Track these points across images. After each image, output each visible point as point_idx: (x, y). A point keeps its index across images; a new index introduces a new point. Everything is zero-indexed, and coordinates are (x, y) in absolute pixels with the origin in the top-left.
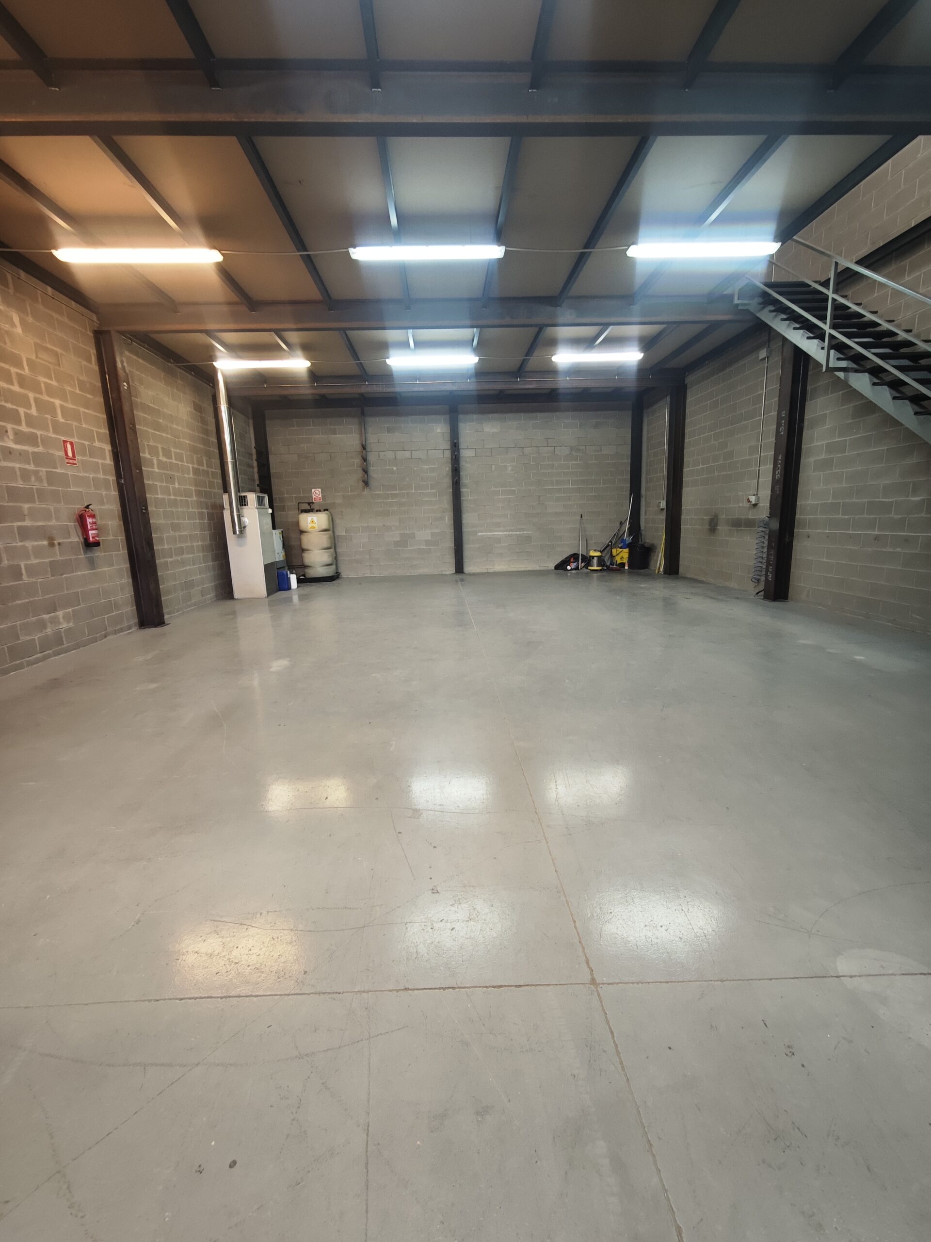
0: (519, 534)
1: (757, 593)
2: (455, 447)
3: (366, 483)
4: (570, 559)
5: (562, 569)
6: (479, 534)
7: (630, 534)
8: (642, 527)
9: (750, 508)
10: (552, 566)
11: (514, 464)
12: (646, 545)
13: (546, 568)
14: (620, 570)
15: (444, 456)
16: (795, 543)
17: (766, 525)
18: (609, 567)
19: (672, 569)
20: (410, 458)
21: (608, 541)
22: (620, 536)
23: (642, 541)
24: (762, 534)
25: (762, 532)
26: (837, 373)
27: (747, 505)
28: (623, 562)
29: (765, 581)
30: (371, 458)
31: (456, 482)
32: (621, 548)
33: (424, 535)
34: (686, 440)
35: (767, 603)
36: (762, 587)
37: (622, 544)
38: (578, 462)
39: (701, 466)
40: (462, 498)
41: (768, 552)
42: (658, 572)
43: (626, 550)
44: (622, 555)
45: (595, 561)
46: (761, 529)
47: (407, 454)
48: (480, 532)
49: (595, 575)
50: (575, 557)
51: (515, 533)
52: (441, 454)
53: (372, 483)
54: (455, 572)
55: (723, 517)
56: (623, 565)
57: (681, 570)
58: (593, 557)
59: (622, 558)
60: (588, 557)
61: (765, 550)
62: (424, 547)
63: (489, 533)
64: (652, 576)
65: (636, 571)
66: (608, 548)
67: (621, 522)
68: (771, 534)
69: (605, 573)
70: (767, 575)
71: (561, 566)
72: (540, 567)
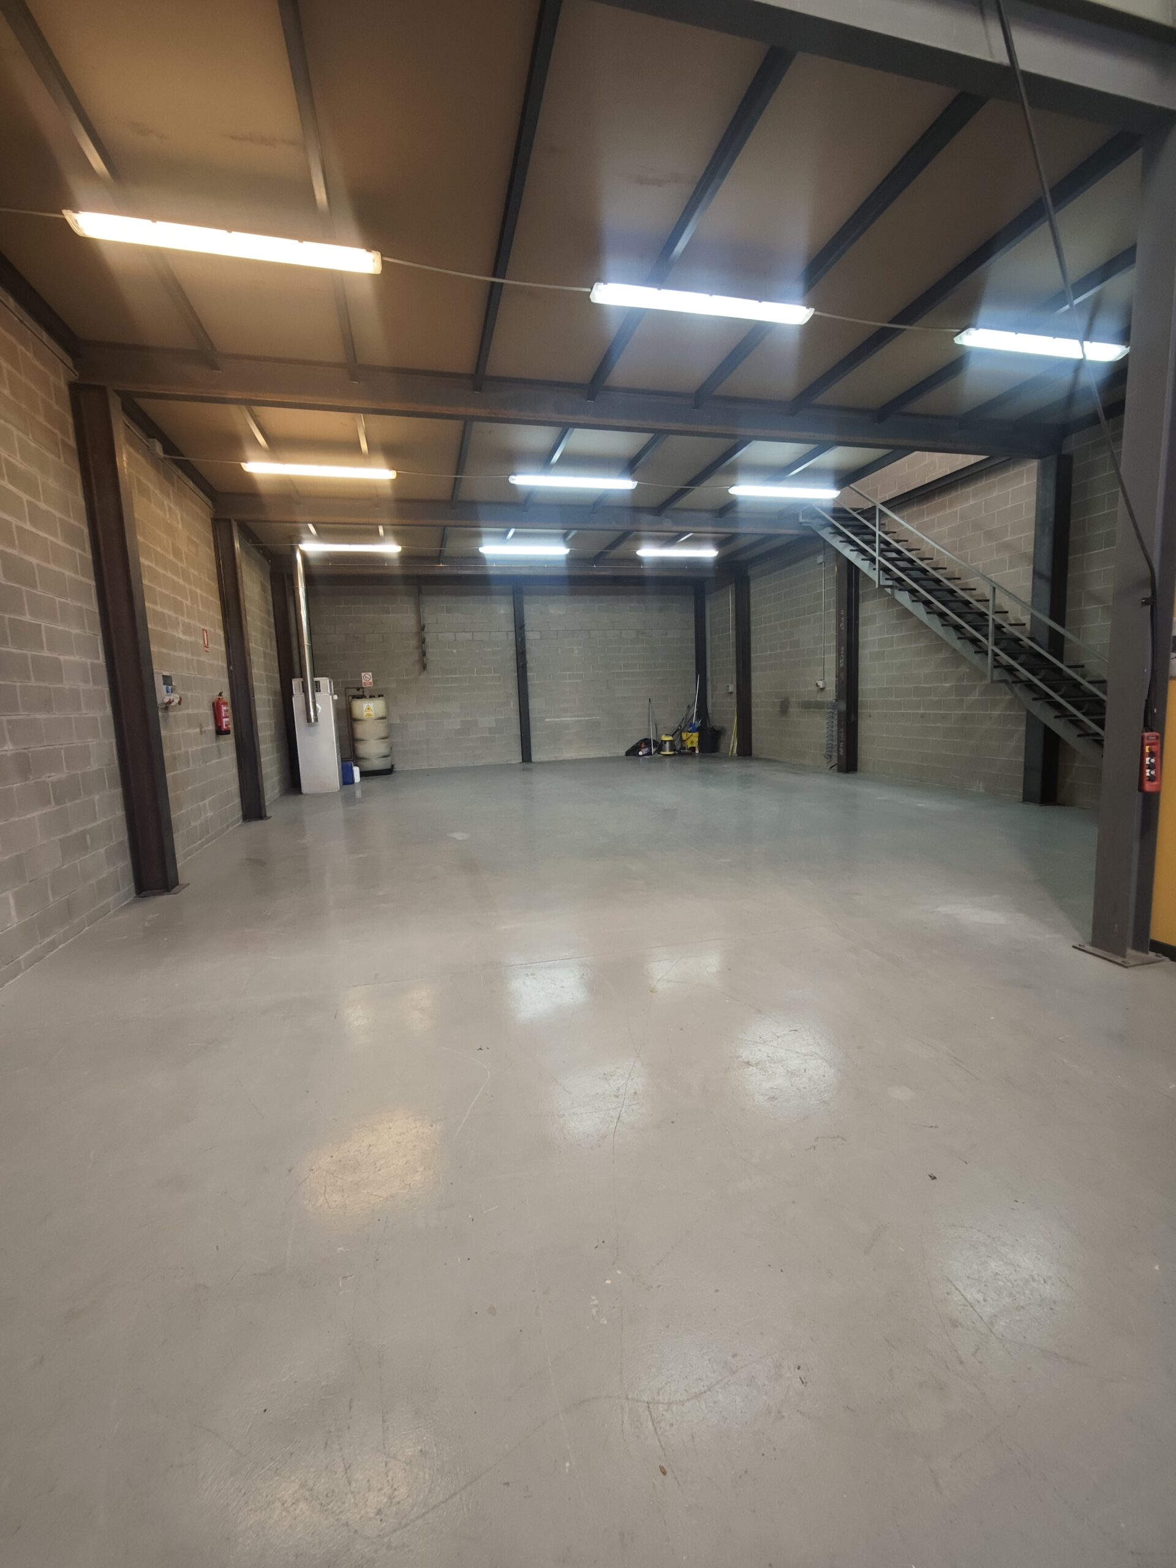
0: (588, 720)
1: (831, 768)
2: (520, 628)
3: (424, 667)
4: (642, 743)
5: (634, 755)
6: (547, 720)
7: (698, 718)
8: (710, 710)
9: (818, 691)
10: (622, 752)
11: (581, 647)
12: (716, 729)
13: (616, 755)
14: (692, 754)
15: (507, 638)
16: (859, 722)
17: (834, 707)
18: (681, 752)
19: (745, 751)
20: (470, 641)
21: (678, 725)
22: (689, 719)
23: (710, 725)
24: (831, 714)
25: (831, 712)
26: (886, 589)
27: (816, 689)
28: (692, 746)
29: (838, 757)
30: (429, 639)
31: (523, 667)
32: (690, 732)
33: (487, 721)
34: (753, 628)
35: (841, 775)
36: (835, 761)
37: (691, 728)
38: (645, 646)
39: (769, 653)
40: (528, 683)
41: (838, 730)
42: (732, 754)
43: (696, 734)
44: (692, 739)
45: (667, 745)
46: (829, 710)
47: (468, 636)
48: (547, 718)
49: (668, 759)
50: (646, 742)
51: (583, 718)
52: (505, 636)
53: (429, 667)
54: (521, 761)
55: (793, 699)
56: (693, 749)
57: (754, 752)
58: (665, 742)
59: (692, 742)
60: (660, 742)
61: (835, 728)
62: (488, 735)
63: (557, 719)
64: (727, 758)
65: (709, 754)
66: (678, 732)
67: (689, 706)
68: (839, 713)
69: (678, 758)
70: (839, 751)
71: (633, 752)
72: (610, 753)
